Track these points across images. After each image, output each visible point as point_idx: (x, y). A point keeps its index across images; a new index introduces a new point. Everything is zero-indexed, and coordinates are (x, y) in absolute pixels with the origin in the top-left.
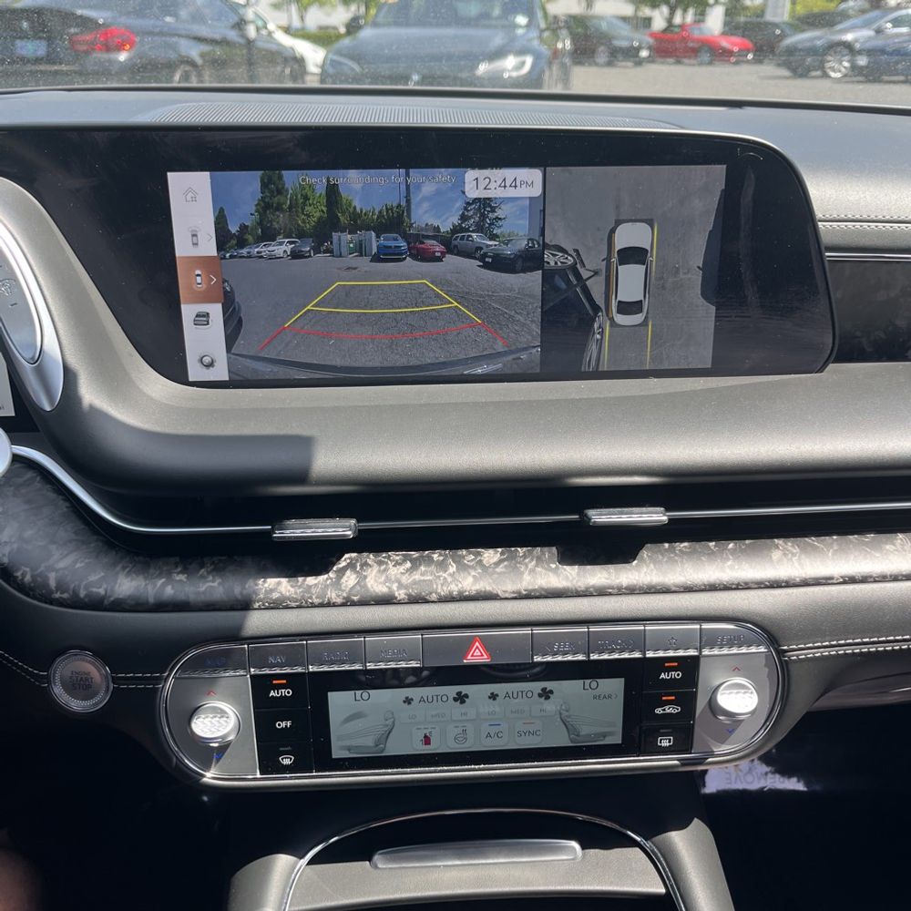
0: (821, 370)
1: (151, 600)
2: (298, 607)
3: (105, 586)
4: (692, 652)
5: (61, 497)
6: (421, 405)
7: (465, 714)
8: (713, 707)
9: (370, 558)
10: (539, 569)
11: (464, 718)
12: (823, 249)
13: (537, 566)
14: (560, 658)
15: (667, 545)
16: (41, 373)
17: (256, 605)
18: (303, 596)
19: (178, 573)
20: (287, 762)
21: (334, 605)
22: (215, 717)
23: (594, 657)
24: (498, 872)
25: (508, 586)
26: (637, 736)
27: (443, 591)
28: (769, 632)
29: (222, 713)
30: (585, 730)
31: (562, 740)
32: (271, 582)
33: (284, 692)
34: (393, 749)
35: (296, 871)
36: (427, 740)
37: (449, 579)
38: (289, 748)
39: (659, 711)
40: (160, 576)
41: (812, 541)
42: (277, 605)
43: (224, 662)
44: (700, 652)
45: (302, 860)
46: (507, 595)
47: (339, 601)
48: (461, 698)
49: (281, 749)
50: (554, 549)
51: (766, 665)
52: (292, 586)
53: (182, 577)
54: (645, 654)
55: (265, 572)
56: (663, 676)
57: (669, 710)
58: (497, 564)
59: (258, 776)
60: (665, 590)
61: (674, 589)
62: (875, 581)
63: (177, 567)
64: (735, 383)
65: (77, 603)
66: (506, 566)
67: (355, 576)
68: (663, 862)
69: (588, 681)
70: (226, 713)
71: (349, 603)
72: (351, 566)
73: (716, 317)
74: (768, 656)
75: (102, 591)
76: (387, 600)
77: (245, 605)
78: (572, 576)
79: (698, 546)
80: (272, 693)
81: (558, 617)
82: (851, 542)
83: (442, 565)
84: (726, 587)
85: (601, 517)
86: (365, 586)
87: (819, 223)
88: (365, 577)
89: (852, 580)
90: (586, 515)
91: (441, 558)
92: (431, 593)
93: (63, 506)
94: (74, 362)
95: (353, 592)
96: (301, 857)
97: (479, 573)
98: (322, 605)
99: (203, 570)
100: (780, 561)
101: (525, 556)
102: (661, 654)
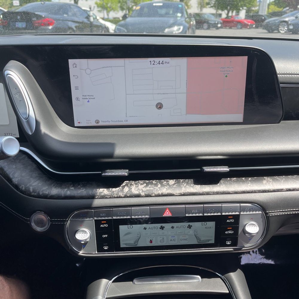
0: (279, 123)
1: (63, 195)
2: (110, 198)
3: (48, 191)
4: (237, 213)
5: (34, 163)
6: (149, 134)
7: (164, 233)
8: (244, 232)
9: (133, 182)
10: (187, 186)
11: (163, 234)
12: (279, 84)
13: (187, 185)
14: (194, 215)
15: (229, 179)
16: (28, 122)
17: (97, 197)
18: (111, 194)
19: (71, 187)
20: (106, 248)
21: (121, 197)
22: (83, 233)
23: (205, 214)
24: (174, 285)
25: (177, 191)
26: (220, 241)
27: (156, 193)
28: (263, 207)
29: (85, 232)
30: (202, 239)
31: (195, 242)
32: (101, 190)
33: (105, 225)
34: (140, 244)
35: (108, 284)
36: (151, 242)
37: (158, 189)
38: (107, 244)
39: (226, 232)
40: (65, 188)
41: (276, 177)
42: (103, 197)
43: (86, 215)
44: (240, 213)
45: (110, 281)
46: (177, 194)
47: (123, 196)
48: (162, 228)
49: (104, 244)
50: (192, 180)
51: (261, 218)
52: (108, 191)
53: (73, 188)
54: (222, 214)
55: (100, 187)
56: (228, 221)
57: (230, 232)
58: (174, 184)
59: (97, 253)
60: (229, 193)
61: (231, 193)
62: (297, 190)
63: (71, 185)
64: (251, 127)
65: (39, 196)
66: (176, 185)
67: (128, 188)
68: (228, 283)
69: (203, 223)
70: (87, 232)
71: (126, 197)
72: (127, 185)
73: (244, 105)
74: (262, 215)
75: (47, 193)
76: (138, 196)
77: (93, 197)
78: (198, 188)
79: (239, 179)
80: (101, 226)
81: (194, 201)
82: (289, 178)
83: (156, 185)
84: (248, 192)
85: (207, 169)
86: (131, 191)
87: (278, 75)
88: (131, 188)
89: (289, 190)
90: (203, 169)
91: (156, 183)
92: (152, 194)
93: (35, 166)
94: (39, 119)
95: (128, 193)
96: (110, 280)
97: (168, 187)
98: (117, 197)
99: (79, 186)
100: (266, 184)
101: (183, 182)
102: (227, 214)
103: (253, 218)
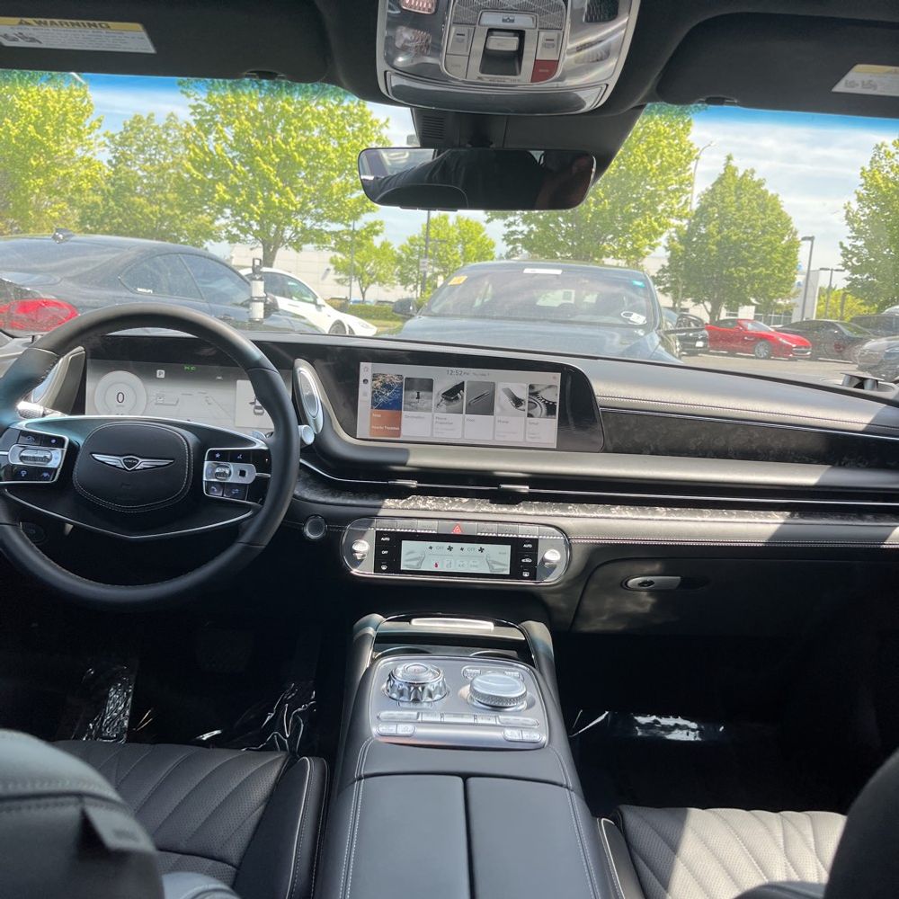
0: (599, 452)
2: (395, 509)
4: (535, 537)
7: (451, 555)
8: (544, 561)
9: (421, 497)
10: (481, 505)
12: (598, 406)
14: (487, 535)
15: (530, 502)
17: (382, 507)
18: (397, 506)
20: (384, 568)
21: (407, 509)
22: (361, 544)
23: (500, 535)
25: (469, 509)
26: (516, 571)
27: (447, 509)
28: (565, 532)
30: (496, 567)
33: (388, 539)
34: (424, 567)
35: (379, 619)
36: (436, 565)
37: (449, 505)
38: (385, 563)
39: (523, 561)
42: (387, 508)
44: (539, 537)
46: (469, 512)
47: (409, 508)
48: (450, 548)
49: (383, 563)
50: (489, 500)
51: (563, 544)
52: (394, 502)
54: (518, 536)
56: (525, 545)
57: (527, 561)
58: (467, 503)
59: (372, 572)
60: (527, 515)
61: (530, 515)
64: (565, 453)
67: (414, 502)
69: (497, 545)
70: (365, 544)
71: (412, 509)
72: (413, 499)
73: (558, 429)
74: (564, 541)
76: (426, 510)
77: (380, 507)
78: (494, 508)
79: (542, 503)
80: (382, 539)
81: (488, 520)
83: (447, 501)
85: (506, 487)
86: (417, 505)
87: (597, 397)
88: (418, 502)
90: (500, 487)
91: (447, 499)
92: (443, 509)
95: (414, 506)
97: (460, 505)
98: (403, 509)
100: (571, 510)
101: (477, 501)
102: (524, 537)
103: (553, 545)
